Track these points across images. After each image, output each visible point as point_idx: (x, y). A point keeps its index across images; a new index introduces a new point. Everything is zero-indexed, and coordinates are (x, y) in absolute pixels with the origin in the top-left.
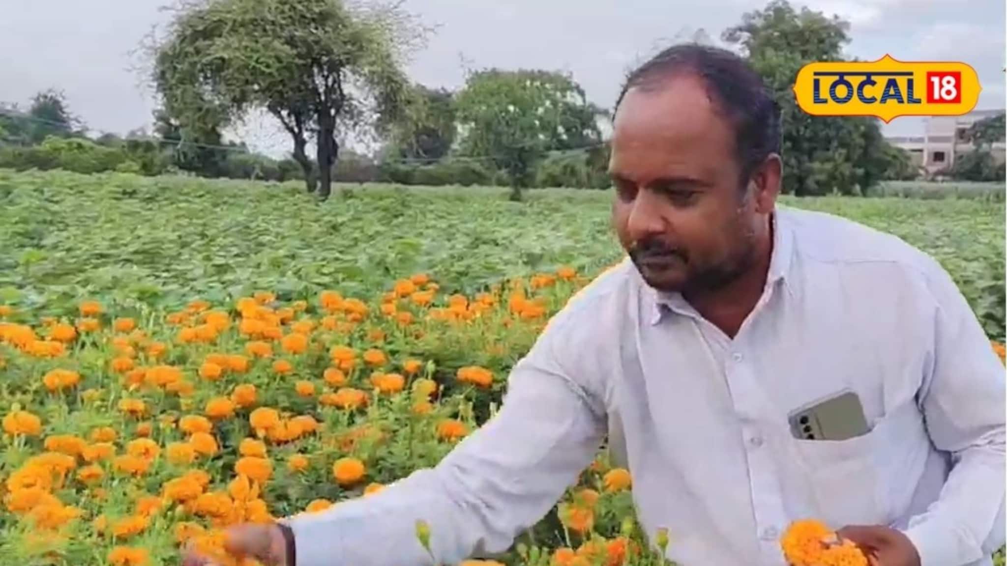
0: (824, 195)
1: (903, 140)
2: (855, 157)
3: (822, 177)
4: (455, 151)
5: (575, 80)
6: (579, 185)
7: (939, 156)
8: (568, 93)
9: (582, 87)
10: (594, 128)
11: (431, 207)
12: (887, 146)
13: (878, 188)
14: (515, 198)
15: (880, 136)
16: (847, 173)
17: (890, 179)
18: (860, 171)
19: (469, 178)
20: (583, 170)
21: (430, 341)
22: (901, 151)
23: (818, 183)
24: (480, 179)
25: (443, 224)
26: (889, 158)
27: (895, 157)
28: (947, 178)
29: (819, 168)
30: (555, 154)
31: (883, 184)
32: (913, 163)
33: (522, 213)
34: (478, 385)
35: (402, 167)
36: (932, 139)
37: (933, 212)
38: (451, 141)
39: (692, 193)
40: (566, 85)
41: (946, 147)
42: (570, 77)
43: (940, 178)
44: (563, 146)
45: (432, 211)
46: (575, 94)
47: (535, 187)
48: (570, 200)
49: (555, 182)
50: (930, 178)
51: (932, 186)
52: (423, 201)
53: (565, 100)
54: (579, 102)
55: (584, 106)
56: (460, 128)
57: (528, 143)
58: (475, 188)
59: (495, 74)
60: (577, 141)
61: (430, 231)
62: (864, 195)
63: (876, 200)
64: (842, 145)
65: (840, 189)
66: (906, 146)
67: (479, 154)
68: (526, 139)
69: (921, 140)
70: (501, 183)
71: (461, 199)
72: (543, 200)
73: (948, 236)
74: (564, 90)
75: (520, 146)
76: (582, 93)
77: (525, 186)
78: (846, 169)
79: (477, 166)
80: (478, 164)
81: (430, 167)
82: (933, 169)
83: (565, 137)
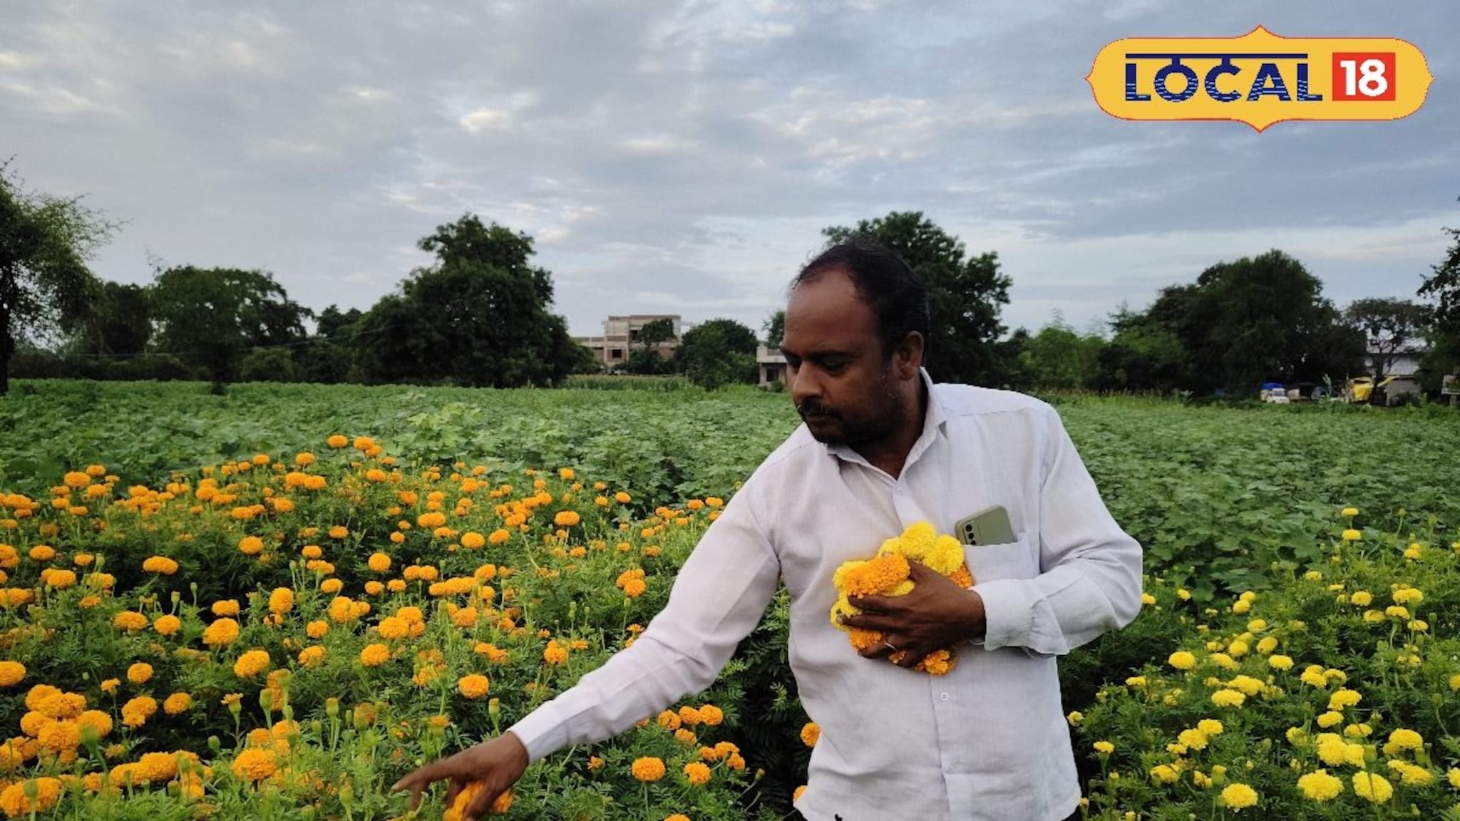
0: (519, 387)
1: (587, 339)
2: (546, 355)
3: (518, 372)
4: (152, 347)
5: (276, 279)
6: (285, 379)
7: (617, 353)
8: (269, 293)
9: (284, 287)
10: (298, 326)
11: (125, 402)
12: (573, 343)
13: (568, 381)
14: (218, 391)
15: (567, 336)
16: (540, 367)
17: (577, 372)
18: (550, 366)
19: (166, 372)
20: (288, 365)
21: (111, 533)
22: (585, 349)
23: (513, 376)
24: (181, 375)
25: (139, 417)
26: (576, 355)
27: (580, 353)
28: (625, 372)
29: (514, 364)
30: (258, 350)
31: (570, 377)
32: (597, 358)
33: (223, 405)
34: (162, 575)
35: (93, 363)
36: (610, 339)
37: (614, 400)
38: (146, 337)
39: (843, 364)
40: (264, 284)
41: (623, 345)
42: (270, 277)
43: (618, 372)
44: (264, 342)
45: (125, 406)
46: (276, 293)
47: (240, 381)
48: (275, 393)
49: (261, 376)
50: (609, 371)
51: (612, 379)
52: (115, 396)
53: (266, 299)
54: (280, 301)
55: (284, 305)
56: (154, 324)
57: (228, 338)
58: (173, 383)
59: (189, 271)
60: (281, 337)
61: (122, 425)
62: (555, 387)
63: (565, 390)
64: (533, 344)
65: (533, 382)
66: (590, 345)
67: (178, 350)
68: (226, 336)
69: (600, 339)
70: (203, 378)
71: (159, 394)
72: (245, 394)
73: (625, 420)
74: (263, 290)
75: (219, 342)
76: (283, 293)
77: (229, 381)
78: (539, 364)
79: (176, 360)
80: (177, 360)
81: (125, 363)
82: (611, 364)
83: (267, 333)
